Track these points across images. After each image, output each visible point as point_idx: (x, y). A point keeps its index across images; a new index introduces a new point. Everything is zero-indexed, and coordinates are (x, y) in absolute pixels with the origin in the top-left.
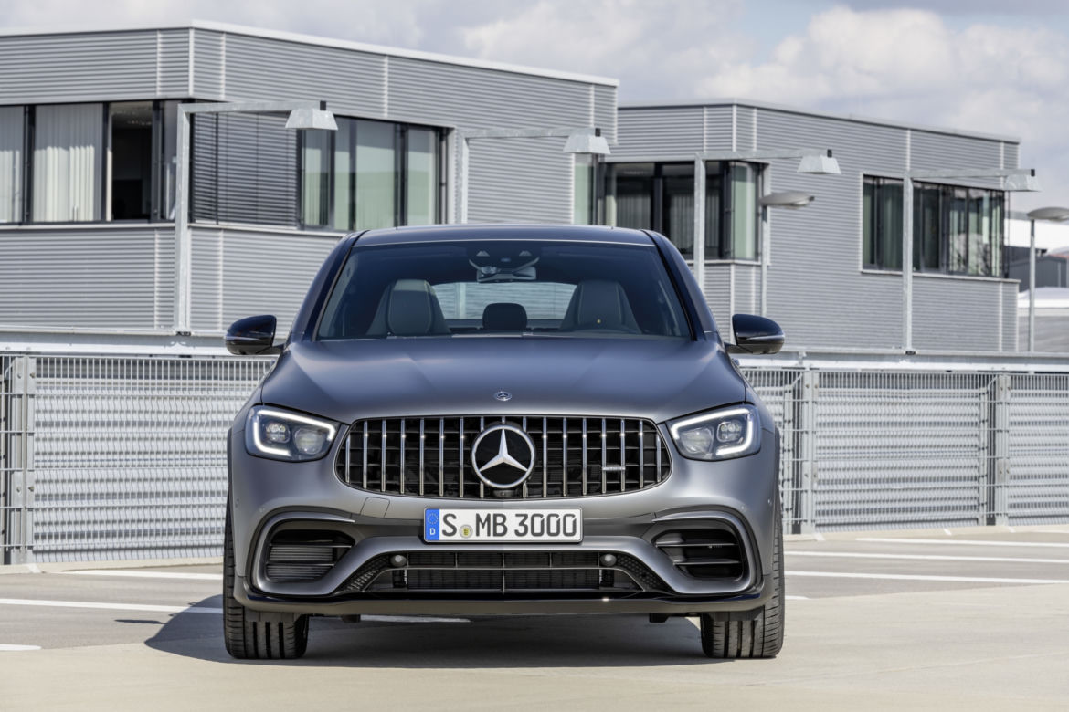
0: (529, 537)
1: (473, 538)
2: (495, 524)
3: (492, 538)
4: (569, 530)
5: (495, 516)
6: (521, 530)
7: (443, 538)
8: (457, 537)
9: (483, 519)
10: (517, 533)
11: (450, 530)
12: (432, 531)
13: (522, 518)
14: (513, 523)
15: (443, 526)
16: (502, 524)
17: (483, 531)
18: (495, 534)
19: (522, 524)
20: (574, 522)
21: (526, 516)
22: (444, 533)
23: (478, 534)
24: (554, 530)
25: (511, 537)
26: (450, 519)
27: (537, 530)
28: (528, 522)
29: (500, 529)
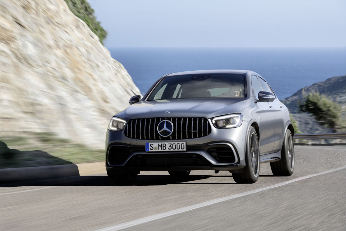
0: (172, 150)
1: (158, 150)
2: (163, 146)
3: (163, 150)
4: (183, 148)
5: (163, 144)
6: (170, 148)
7: (150, 150)
8: (154, 150)
9: (160, 145)
10: (169, 149)
11: (152, 148)
12: (147, 149)
13: (170, 145)
14: (168, 146)
15: (150, 147)
16: (165, 146)
17: (160, 148)
18: (163, 149)
19: (170, 146)
20: (184, 146)
21: (171, 144)
22: (150, 149)
23: (159, 149)
24: (178, 148)
25: (167, 150)
26: (152, 145)
27: (174, 148)
28: (172, 146)
29: (164, 148)
